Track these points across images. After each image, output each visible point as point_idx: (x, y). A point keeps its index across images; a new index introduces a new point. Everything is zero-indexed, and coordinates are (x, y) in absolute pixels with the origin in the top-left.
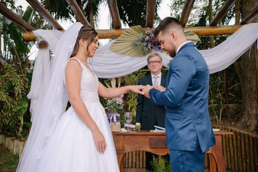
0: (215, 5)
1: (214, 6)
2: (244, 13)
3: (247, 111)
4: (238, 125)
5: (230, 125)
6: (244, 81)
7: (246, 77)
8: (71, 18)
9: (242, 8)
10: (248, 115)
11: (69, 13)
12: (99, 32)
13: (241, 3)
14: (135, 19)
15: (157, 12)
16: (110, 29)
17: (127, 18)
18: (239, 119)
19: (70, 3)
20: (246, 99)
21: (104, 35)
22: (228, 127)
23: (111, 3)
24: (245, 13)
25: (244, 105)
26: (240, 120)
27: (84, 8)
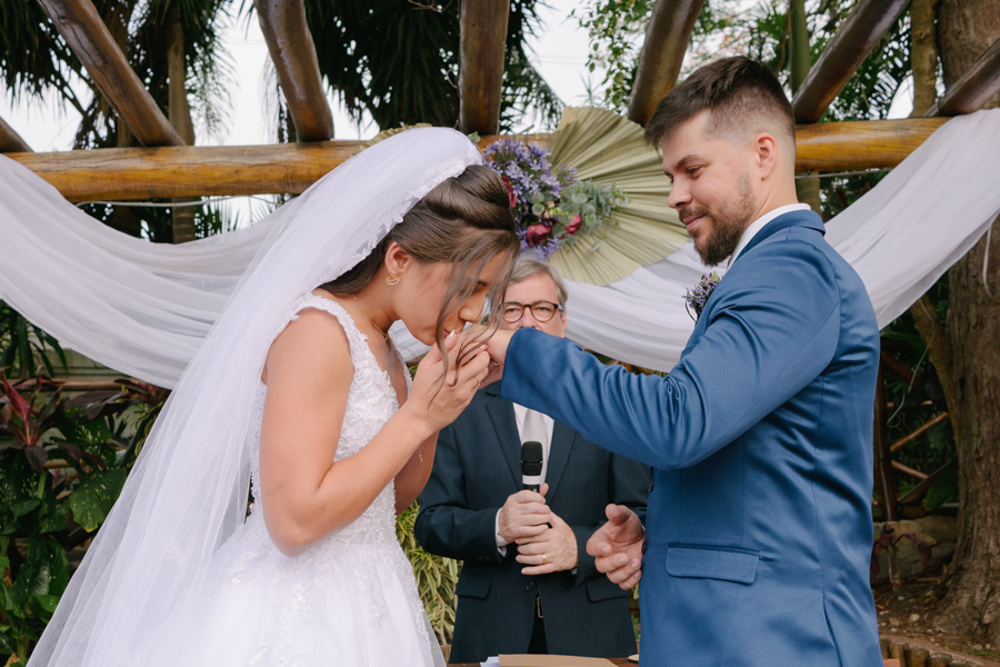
0: (821, 12)
1: (818, 16)
2: (956, 59)
3: (981, 551)
4: (939, 624)
5: (900, 627)
6: (963, 401)
7: (976, 381)
8: (64, 84)
9: (945, 33)
10: (987, 575)
11: (53, 53)
12: (218, 159)
13: (938, 8)
14: (406, 85)
15: (523, 45)
16: (275, 140)
17: (367, 79)
18: (942, 593)
19: (61, 12)
20: (977, 492)
21: (242, 177)
22: (890, 637)
23: (275, 13)
24: (960, 59)
25: (966, 522)
26: (950, 602)
27: (132, 28)
